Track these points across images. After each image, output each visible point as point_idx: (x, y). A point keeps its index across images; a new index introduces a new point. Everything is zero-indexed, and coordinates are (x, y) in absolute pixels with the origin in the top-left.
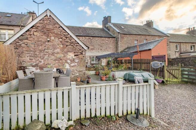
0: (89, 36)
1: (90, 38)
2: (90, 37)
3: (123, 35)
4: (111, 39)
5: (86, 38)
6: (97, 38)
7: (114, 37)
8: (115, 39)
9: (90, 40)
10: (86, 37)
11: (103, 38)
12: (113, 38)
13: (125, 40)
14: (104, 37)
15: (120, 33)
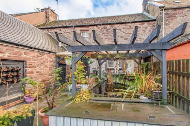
0: (104, 24)
1: (106, 28)
2: (105, 26)
3: (174, 12)
4: (146, 24)
5: (98, 28)
6: (118, 25)
7: (155, 20)
8: (156, 23)
9: (106, 29)
10: (99, 26)
11: (130, 24)
12: (152, 23)
13: (178, 20)
14: (132, 22)
15: (165, 8)
